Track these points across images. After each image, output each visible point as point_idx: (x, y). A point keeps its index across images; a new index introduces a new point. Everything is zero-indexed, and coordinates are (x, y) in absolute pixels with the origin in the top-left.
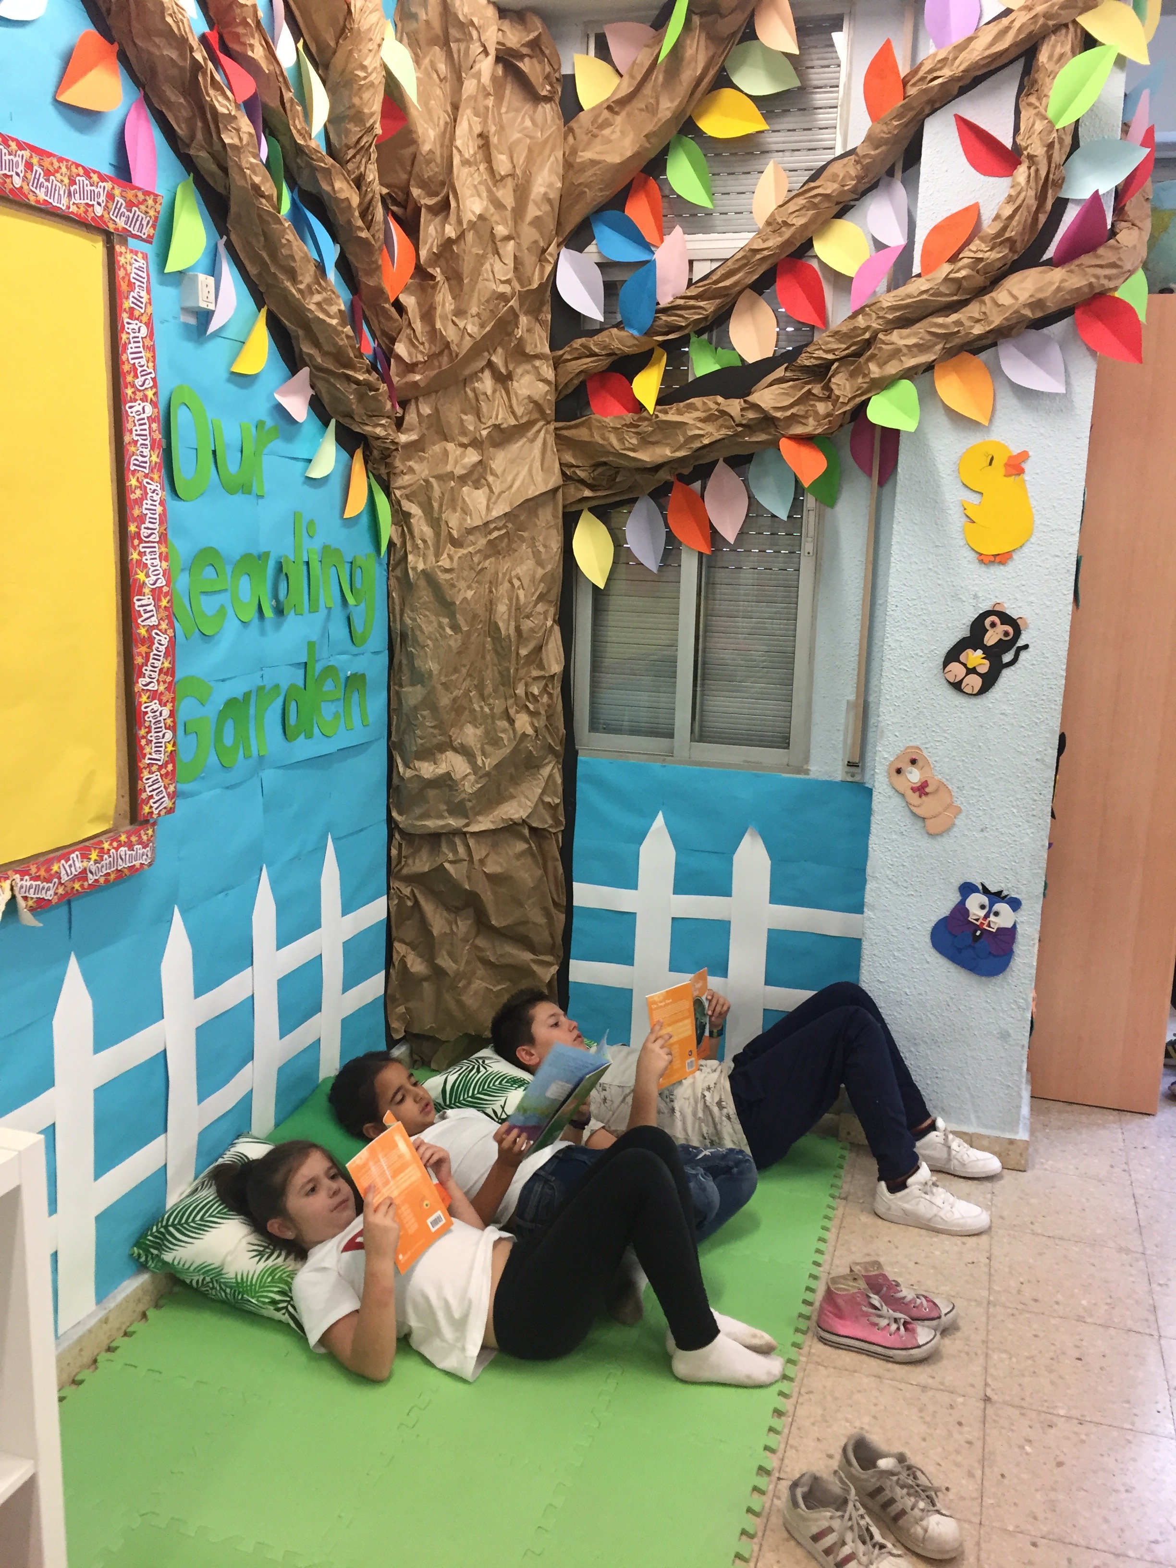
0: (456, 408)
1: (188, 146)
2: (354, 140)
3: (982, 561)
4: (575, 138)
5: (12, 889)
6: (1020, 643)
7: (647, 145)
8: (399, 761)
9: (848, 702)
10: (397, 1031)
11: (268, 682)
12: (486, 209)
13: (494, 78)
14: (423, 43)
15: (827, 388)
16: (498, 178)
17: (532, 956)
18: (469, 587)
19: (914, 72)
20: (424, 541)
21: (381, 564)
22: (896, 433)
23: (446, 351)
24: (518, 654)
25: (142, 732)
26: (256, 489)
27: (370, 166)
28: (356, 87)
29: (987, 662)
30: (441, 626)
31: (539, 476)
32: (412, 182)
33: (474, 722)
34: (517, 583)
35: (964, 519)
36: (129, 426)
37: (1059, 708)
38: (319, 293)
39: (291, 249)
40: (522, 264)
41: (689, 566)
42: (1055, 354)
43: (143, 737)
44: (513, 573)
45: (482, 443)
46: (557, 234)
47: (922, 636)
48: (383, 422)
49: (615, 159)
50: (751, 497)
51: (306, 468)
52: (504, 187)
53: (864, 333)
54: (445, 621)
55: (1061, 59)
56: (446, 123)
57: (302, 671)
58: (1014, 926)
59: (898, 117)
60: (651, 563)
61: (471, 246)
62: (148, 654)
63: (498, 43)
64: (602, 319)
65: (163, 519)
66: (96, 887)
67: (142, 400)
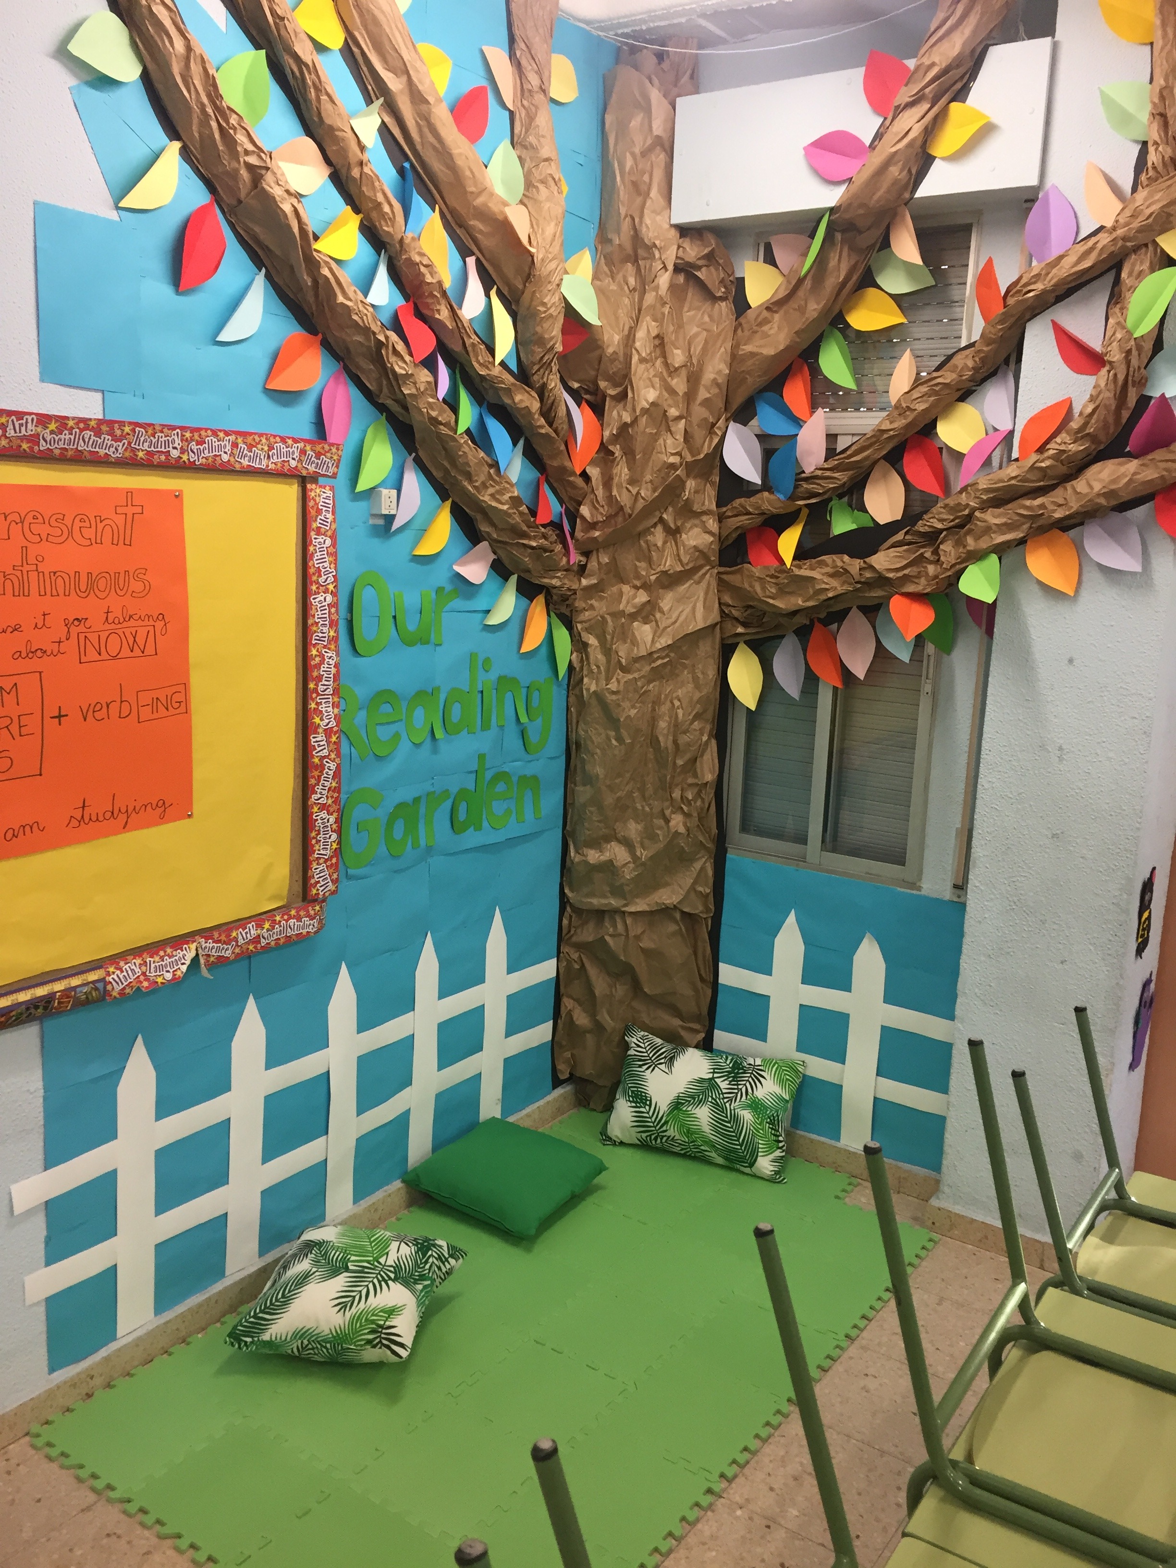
0: (631, 557)
1: (378, 396)
2: (538, 358)
4: (743, 331)
5: (197, 950)
7: (798, 340)
8: (571, 846)
10: (562, 1072)
11: (438, 788)
12: (660, 396)
13: (672, 287)
14: (617, 262)
15: (936, 552)
16: (672, 369)
17: (681, 1023)
18: (633, 707)
19: (1015, 283)
20: (598, 667)
21: (560, 687)
23: (621, 513)
24: (675, 763)
25: (313, 834)
26: (434, 639)
27: (551, 377)
28: (538, 319)
30: (608, 739)
31: (700, 614)
32: (599, 378)
33: (636, 819)
34: (677, 703)
36: (312, 612)
38: (493, 486)
39: (466, 457)
40: (692, 437)
41: (825, 698)
42: (1134, 533)
43: (314, 838)
44: (675, 695)
45: (651, 586)
46: (726, 409)
48: (559, 574)
49: (770, 351)
50: (878, 642)
51: (484, 619)
52: (679, 376)
53: (965, 510)
54: (612, 734)
55: (1140, 276)
57: (473, 779)
59: (1001, 322)
60: (793, 692)
61: (645, 427)
62: (319, 777)
64: (760, 482)
65: (336, 677)
66: (267, 948)
67: (324, 593)
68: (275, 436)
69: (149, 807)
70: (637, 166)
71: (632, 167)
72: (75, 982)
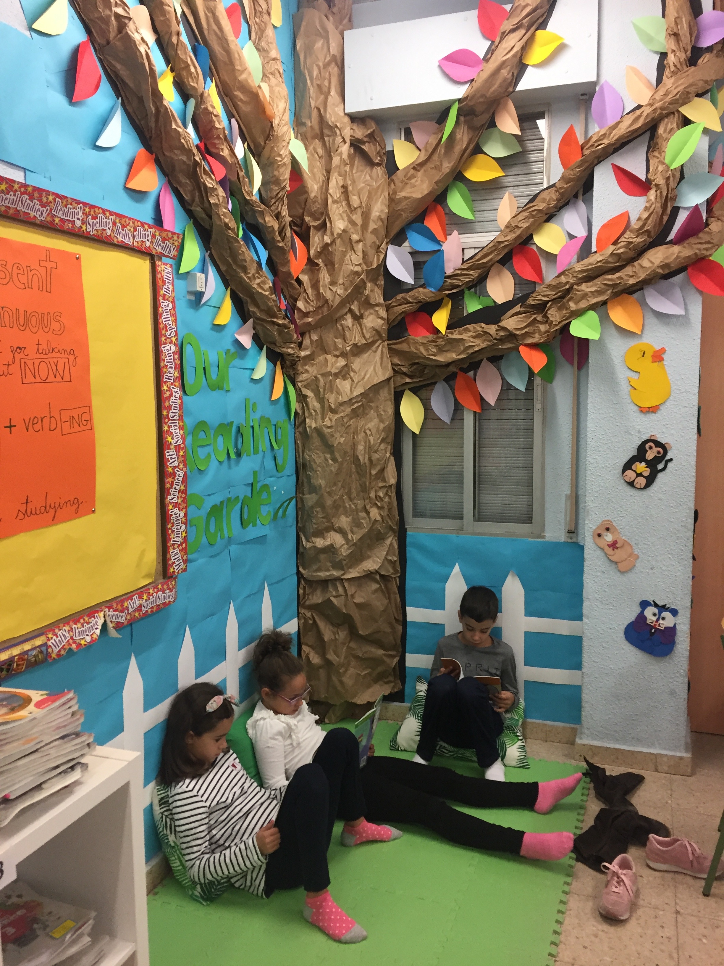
0: (331, 336)
1: (191, 205)
2: (275, 194)
3: (641, 411)
4: (395, 185)
5: (104, 617)
6: (668, 458)
7: (436, 187)
8: (303, 538)
9: (566, 495)
11: (233, 495)
12: (347, 226)
13: (349, 155)
14: (309, 139)
15: (545, 316)
16: (353, 209)
17: (383, 652)
18: (342, 436)
19: (587, 141)
20: (315, 411)
21: (291, 425)
22: (587, 340)
23: (326, 305)
24: (370, 473)
25: (169, 526)
26: (226, 387)
27: (283, 208)
28: (276, 166)
29: (648, 469)
30: (326, 459)
31: (380, 371)
32: (305, 214)
33: (346, 514)
34: (368, 432)
35: (630, 388)
36: (163, 357)
37: (693, 495)
38: (258, 278)
39: (244, 255)
40: (367, 255)
41: (469, 420)
42: (678, 293)
43: (170, 529)
44: (366, 427)
45: (347, 354)
46: (386, 237)
47: (608, 456)
48: (292, 346)
49: (419, 196)
50: (503, 379)
51: (251, 374)
52: (356, 213)
53: (565, 286)
54: (328, 456)
55: (671, 132)
56: (323, 181)
57: (250, 489)
58: (675, 625)
59: (578, 167)
60: (446, 419)
61: (339, 246)
62: (172, 482)
63: (351, 136)
64: (413, 283)
65: (181, 407)
66: (146, 615)
67: (170, 343)
68: (138, 221)
69: (69, 503)
70: (320, 74)
71: (317, 75)
72: (27, 647)
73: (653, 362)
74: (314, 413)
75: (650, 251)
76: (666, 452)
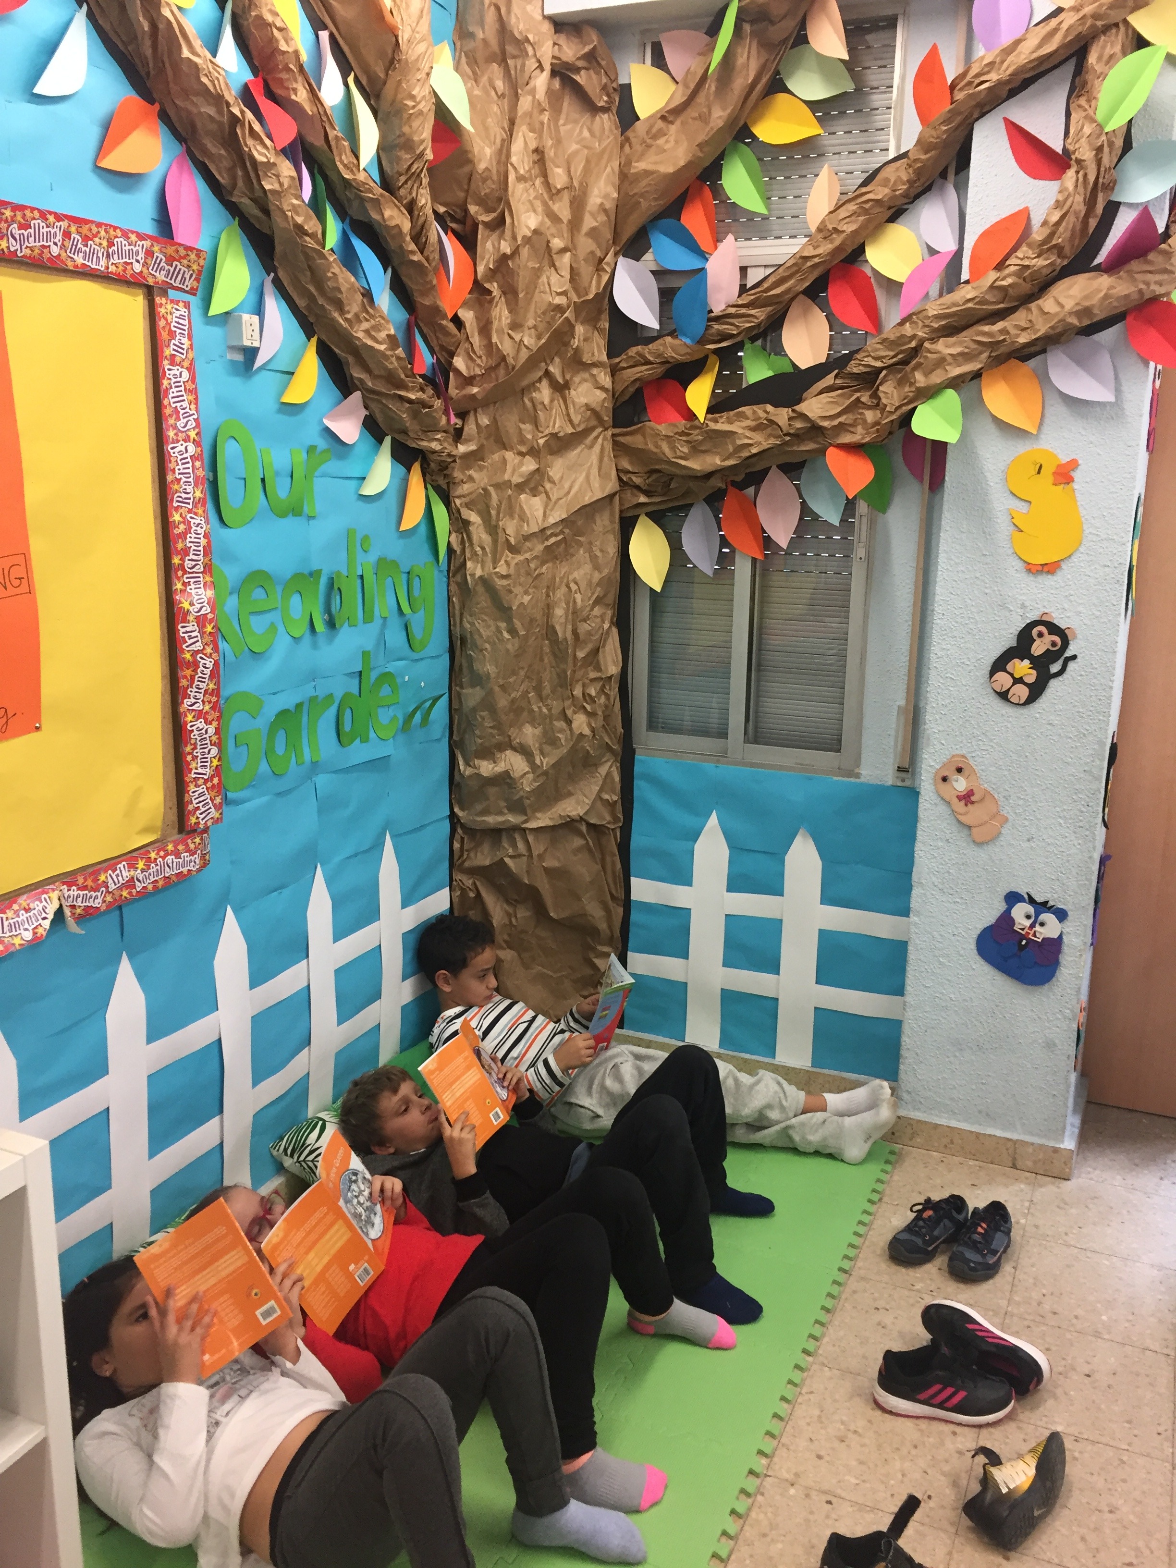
0: (514, 418)
1: (231, 193)
2: (405, 166)
3: (1029, 571)
4: (631, 148)
5: (59, 899)
6: (1068, 654)
7: (700, 154)
8: (460, 759)
9: (899, 707)
11: (321, 693)
12: (542, 223)
13: (549, 92)
14: (481, 61)
15: (875, 395)
16: (554, 191)
18: (526, 592)
19: (962, 76)
20: (483, 548)
21: (441, 571)
22: (943, 444)
23: (503, 364)
24: (575, 656)
25: (188, 749)
26: (307, 510)
27: (422, 191)
28: (405, 116)
29: (1034, 672)
30: (498, 630)
31: (596, 483)
32: (469, 200)
33: (533, 722)
34: (574, 587)
35: (1012, 528)
36: (172, 466)
38: (367, 320)
39: (337, 282)
40: (578, 274)
41: (742, 569)
42: (1105, 360)
43: (189, 753)
44: (571, 578)
45: (539, 451)
46: (614, 243)
47: (968, 645)
48: (439, 436)
49: (671, 170)
50: (803, 504)
51: (360, 486)
52: (561, 200)
53: (910, 342)
54: (503, 625)
55: (1111, 60)
56: (503, 140)
57: (357, 681)
58: (1060, 937)
59: (946, 122)
60: (706, 567)
61: (526, 260)
62: (193, 677)
63: (554, 57)
64: (657, 328)
65: (207, 551)
66: (144, 894)
67: (185, 441)
68: (115, 228)
73: (1055, 484)
74: (480, 552)
75: (1060, 283)
76: (1066, 643)
